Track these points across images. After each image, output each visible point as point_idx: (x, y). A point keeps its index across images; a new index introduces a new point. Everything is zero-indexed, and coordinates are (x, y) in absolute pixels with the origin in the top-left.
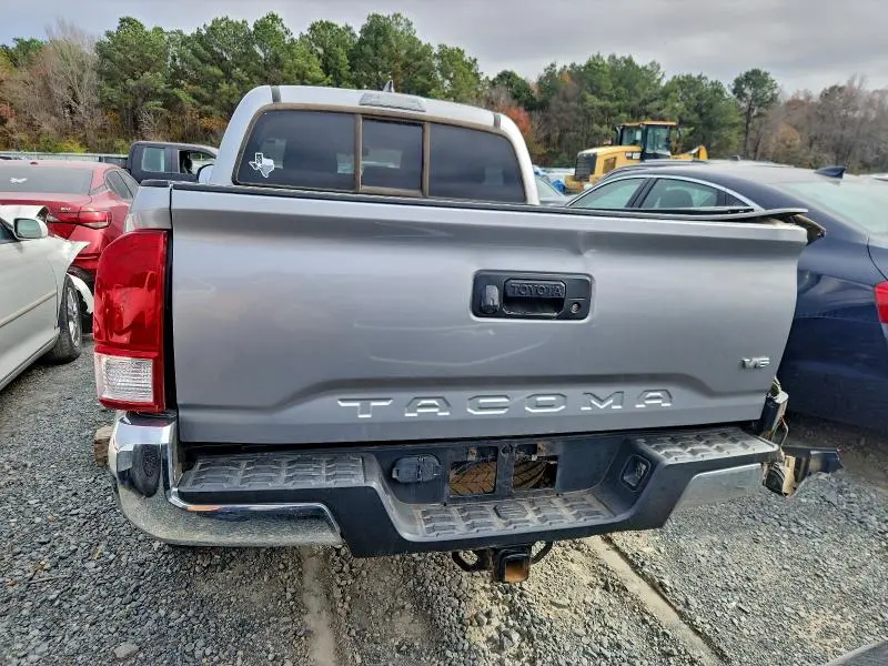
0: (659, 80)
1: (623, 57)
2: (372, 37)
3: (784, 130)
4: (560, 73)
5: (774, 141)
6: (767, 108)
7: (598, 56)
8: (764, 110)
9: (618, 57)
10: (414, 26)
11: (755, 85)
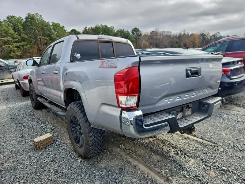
0: (114, 31)
1: (104, 25)
2: (29, 20)
3: (144, 42)
4: (88, 30)
5: (143, 45)
6: (140, 37)
7: (98, 25)
8: (139, 37)
9: (103, 25)
10: (43, 17)
11: (136, 31)
